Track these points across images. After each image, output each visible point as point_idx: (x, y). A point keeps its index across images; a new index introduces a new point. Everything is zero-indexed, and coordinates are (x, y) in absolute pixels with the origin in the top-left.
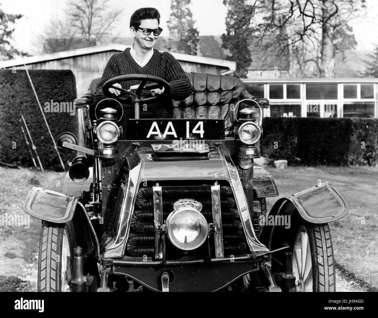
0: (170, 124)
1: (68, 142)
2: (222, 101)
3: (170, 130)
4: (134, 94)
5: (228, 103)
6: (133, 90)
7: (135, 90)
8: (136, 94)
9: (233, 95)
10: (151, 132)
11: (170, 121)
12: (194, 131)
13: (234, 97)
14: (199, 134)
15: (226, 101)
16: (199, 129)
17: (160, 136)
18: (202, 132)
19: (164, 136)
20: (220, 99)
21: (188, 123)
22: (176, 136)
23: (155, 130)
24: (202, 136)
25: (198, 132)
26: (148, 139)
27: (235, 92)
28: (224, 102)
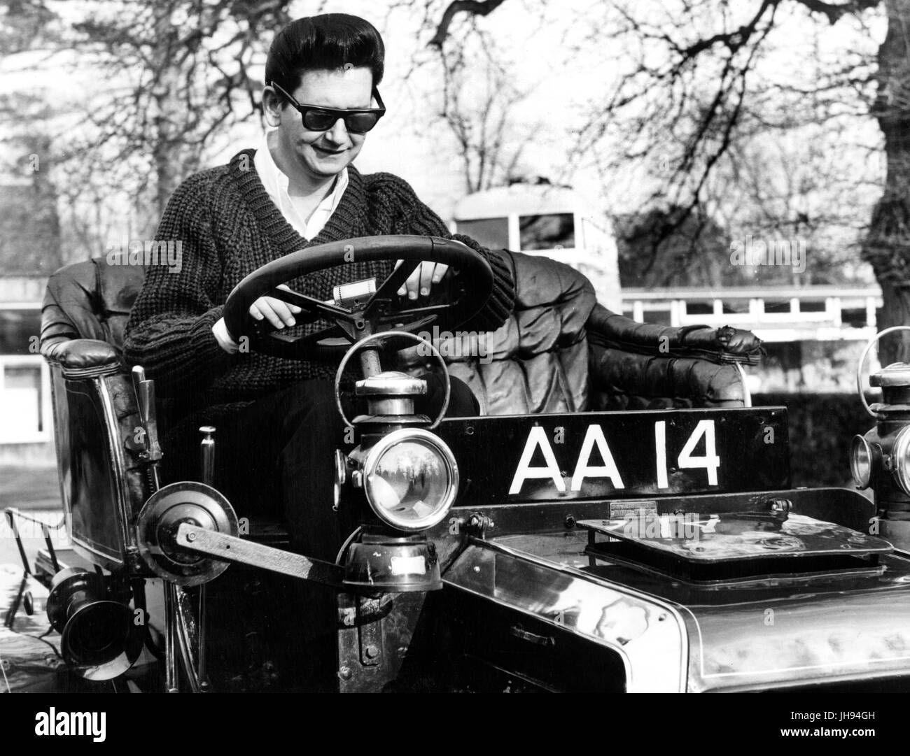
0: (595, 434)
1: (198, 524)
2: (527, 343)
3: (596, 460)
4: (357, 317)
5: (548, 351)
6: (345, 303)
7: (357, 300)
8: (365, 317)
9: (564, 323)
10: (524, 472)
11: (594, 420)
12: (686, 460)
13: (567, 330)
14: (703, 472)
15: (540, 343)
16: (700, 451)
17: (560, 483)
18: (711, 462)
19: (576, 483)
20: (521, 338)
21: (660, 428)
22: (618, 484)
23: (538, 460)
24: (713, 480)
25: (697, 463)
26: (515, 499)
27: (567, 312)
28: (535, 347)
